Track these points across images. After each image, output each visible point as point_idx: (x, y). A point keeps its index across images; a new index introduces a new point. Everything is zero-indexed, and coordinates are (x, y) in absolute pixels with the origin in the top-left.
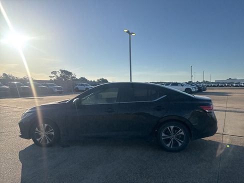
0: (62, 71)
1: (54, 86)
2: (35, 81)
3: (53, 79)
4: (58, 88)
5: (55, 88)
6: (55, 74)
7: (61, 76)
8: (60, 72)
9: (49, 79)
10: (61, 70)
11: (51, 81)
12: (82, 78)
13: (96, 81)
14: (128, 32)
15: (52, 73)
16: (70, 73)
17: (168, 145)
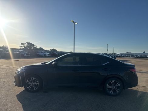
0: (28, 43)
3: (22, 48)
4: (27, 54)
5: (25, 54)
6: (23, 45)
7: (27, 46)
8: (26, 43)
9: (19, 48)
10: (27, 43)
11: (20, 49)
12: (40, 48)
13: (49, 50)
14: (73, 22)
15: (21, 44)
16: (33, 45)
17: (110, 92)
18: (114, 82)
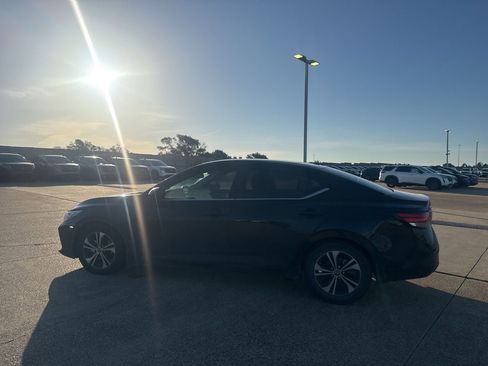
0: (182, 138)
1: (161, 164)
2: (131, 155)
3: (164, 152)
4: (167, 170)
5: (162, 169)
6: (168, 143)
7: (179, 147)
8: (177, 138)
9: (156, 152)
10: (179, 136)
11: (160, 156)
12: (217, 151)
13: (244, 158)
14: (303, 59)
15: (163, 140)
16: (196, 142)
17: (327, 289)
18: (340, 256)
